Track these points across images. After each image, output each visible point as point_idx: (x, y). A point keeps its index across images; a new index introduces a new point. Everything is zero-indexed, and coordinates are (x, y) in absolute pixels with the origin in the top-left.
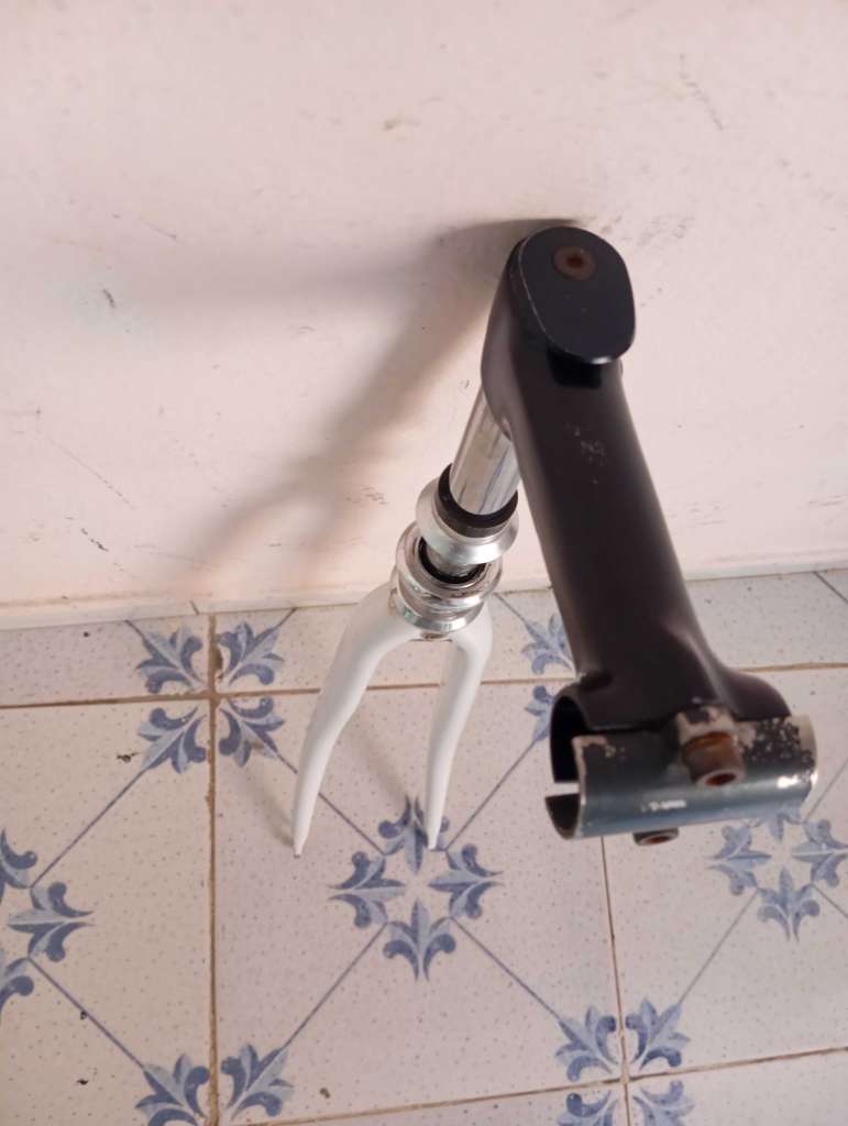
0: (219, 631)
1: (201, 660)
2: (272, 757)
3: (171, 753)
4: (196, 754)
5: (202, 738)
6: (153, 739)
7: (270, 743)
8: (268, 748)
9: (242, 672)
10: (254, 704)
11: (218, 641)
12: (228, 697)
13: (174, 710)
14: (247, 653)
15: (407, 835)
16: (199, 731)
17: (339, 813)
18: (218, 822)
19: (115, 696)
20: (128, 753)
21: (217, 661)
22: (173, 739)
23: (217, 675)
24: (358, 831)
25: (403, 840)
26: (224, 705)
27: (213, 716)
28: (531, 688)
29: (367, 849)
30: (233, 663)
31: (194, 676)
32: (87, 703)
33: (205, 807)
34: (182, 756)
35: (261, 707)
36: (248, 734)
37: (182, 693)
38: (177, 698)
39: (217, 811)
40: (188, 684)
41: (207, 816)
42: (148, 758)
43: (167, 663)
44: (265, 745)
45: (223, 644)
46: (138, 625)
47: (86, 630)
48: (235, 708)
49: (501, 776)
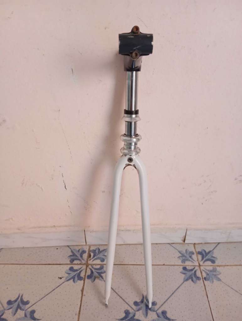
0: (91, 249)
1: (85, 256)
2: (102, 281)
3: (73, 278)
4: (80, 278)
5: (82, 275)
6: (69, 274)
7: (102, 277)
8: (101, 278)
9: (96, 259)
10: (98, 267)
11: (90, 251)
12: (92, 265)
13: (76, 267)
14: (98, 254)
16: (82, 272)
17: (121, 297)
18: (83, 297)
19: (61, 263)
20: (62, 277)
21: (90, 256)
22: (74, 274)
23: (89, 259)
24: (127, 303)
25: (142, 307)
26: (90, 267)
27: (86, 269)
28: (181, 267)
29: (129, 309)
30: (94, 256)
31: (83, 259)
32: (53, 264)
33: (80, 292)
34: (76, 278)
35: (100, 267)
36: (95, 274)
37: (79, 263)
38: (78, 264)
39: (84, 294)
40: (81, 261)
41: (81, 295)
42: (66, 279)
43: (76, 256)
44: (100, 277)
45: (92, 252)
46: (71, 247)
47: (57, 248)
48: (93, 267)
49: (174, 291)
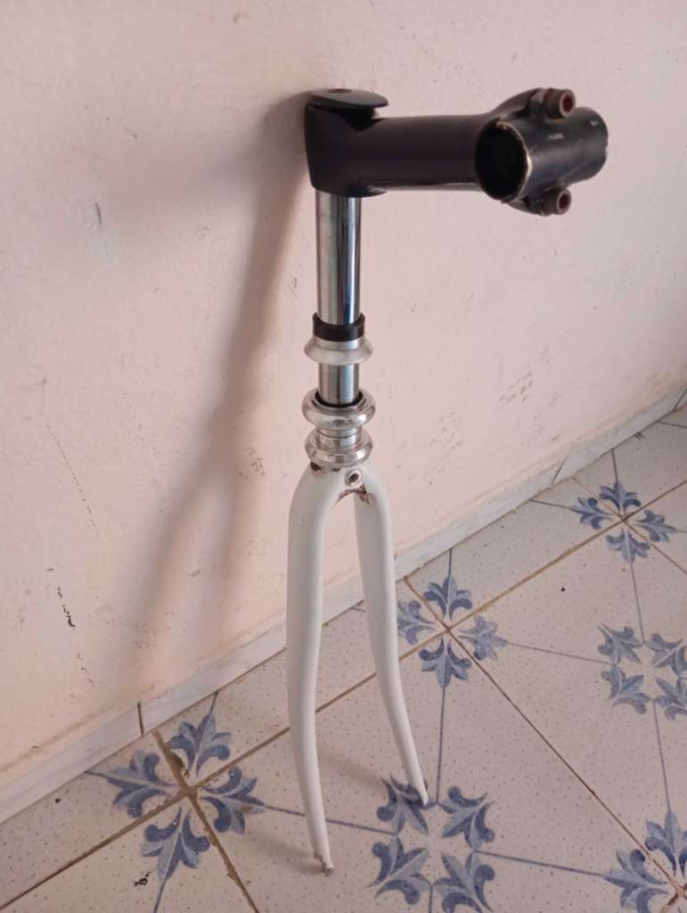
0: (166, 739)
1: (164, 769)
2: (262, 811)
3: (180, 855)
4: (200, 845)
5: (198, 829)
6: (157, 853)
7: (255, 801)
8: (255, 807)
9: (201, 761)
10: (225, 778)
11: (169, 749)
12: (203, 785)
13: (162, 821)
14: (198, 744)
15: (402, 808)
16: (192, 825)
17: (341, 823)
18: (249, 888)
19: (107, 836)
20: (144, 876)
21: (177, 763)
22: (175, 843)
23: (183, 773)
24: (364, 828)
25: (402, 814)
26: (202, 793)
27: (197, 808)
28: (416, 655)
29: (380, 838)
30: (191, 758)
31: (165, 784)
32: (85, 855)
33: (232, 883)
34: (190, 853)
35: (232, 778)
36: (233, 804)
37: (161, 804)
38: (160, 809)
39: (244, 880)
40: (164, 793)
41: (238, 889)
42: (161, 871)
43: (138, 787)
44: (251, 805)
45: (175, 748)
46: (98, 770)
47: (57, 797)
48: (211, 791)
49: (438, 726)
